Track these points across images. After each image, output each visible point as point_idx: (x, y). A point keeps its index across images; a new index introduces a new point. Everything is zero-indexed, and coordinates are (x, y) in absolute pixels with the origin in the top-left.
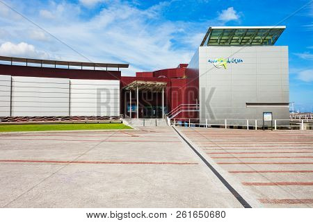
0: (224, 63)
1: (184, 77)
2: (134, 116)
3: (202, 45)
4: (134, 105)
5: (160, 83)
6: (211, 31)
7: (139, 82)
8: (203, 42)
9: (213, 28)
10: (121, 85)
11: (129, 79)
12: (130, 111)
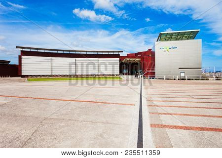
0: (167, 49)
1: (150, 55)
2: (126, 74)
3: (157, 41)
4: (126, 69)
5: (137, 59)
6: (161, 35)
7: (127, 59)
8: (158, 39)
9: (162, 33)
10: (120, 60)
11: (124, 57)
12: (124, 72)
